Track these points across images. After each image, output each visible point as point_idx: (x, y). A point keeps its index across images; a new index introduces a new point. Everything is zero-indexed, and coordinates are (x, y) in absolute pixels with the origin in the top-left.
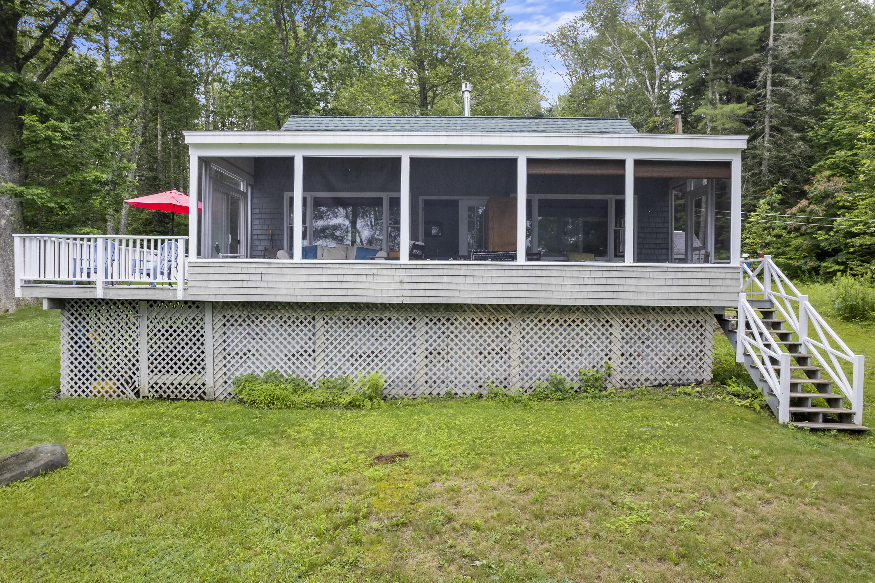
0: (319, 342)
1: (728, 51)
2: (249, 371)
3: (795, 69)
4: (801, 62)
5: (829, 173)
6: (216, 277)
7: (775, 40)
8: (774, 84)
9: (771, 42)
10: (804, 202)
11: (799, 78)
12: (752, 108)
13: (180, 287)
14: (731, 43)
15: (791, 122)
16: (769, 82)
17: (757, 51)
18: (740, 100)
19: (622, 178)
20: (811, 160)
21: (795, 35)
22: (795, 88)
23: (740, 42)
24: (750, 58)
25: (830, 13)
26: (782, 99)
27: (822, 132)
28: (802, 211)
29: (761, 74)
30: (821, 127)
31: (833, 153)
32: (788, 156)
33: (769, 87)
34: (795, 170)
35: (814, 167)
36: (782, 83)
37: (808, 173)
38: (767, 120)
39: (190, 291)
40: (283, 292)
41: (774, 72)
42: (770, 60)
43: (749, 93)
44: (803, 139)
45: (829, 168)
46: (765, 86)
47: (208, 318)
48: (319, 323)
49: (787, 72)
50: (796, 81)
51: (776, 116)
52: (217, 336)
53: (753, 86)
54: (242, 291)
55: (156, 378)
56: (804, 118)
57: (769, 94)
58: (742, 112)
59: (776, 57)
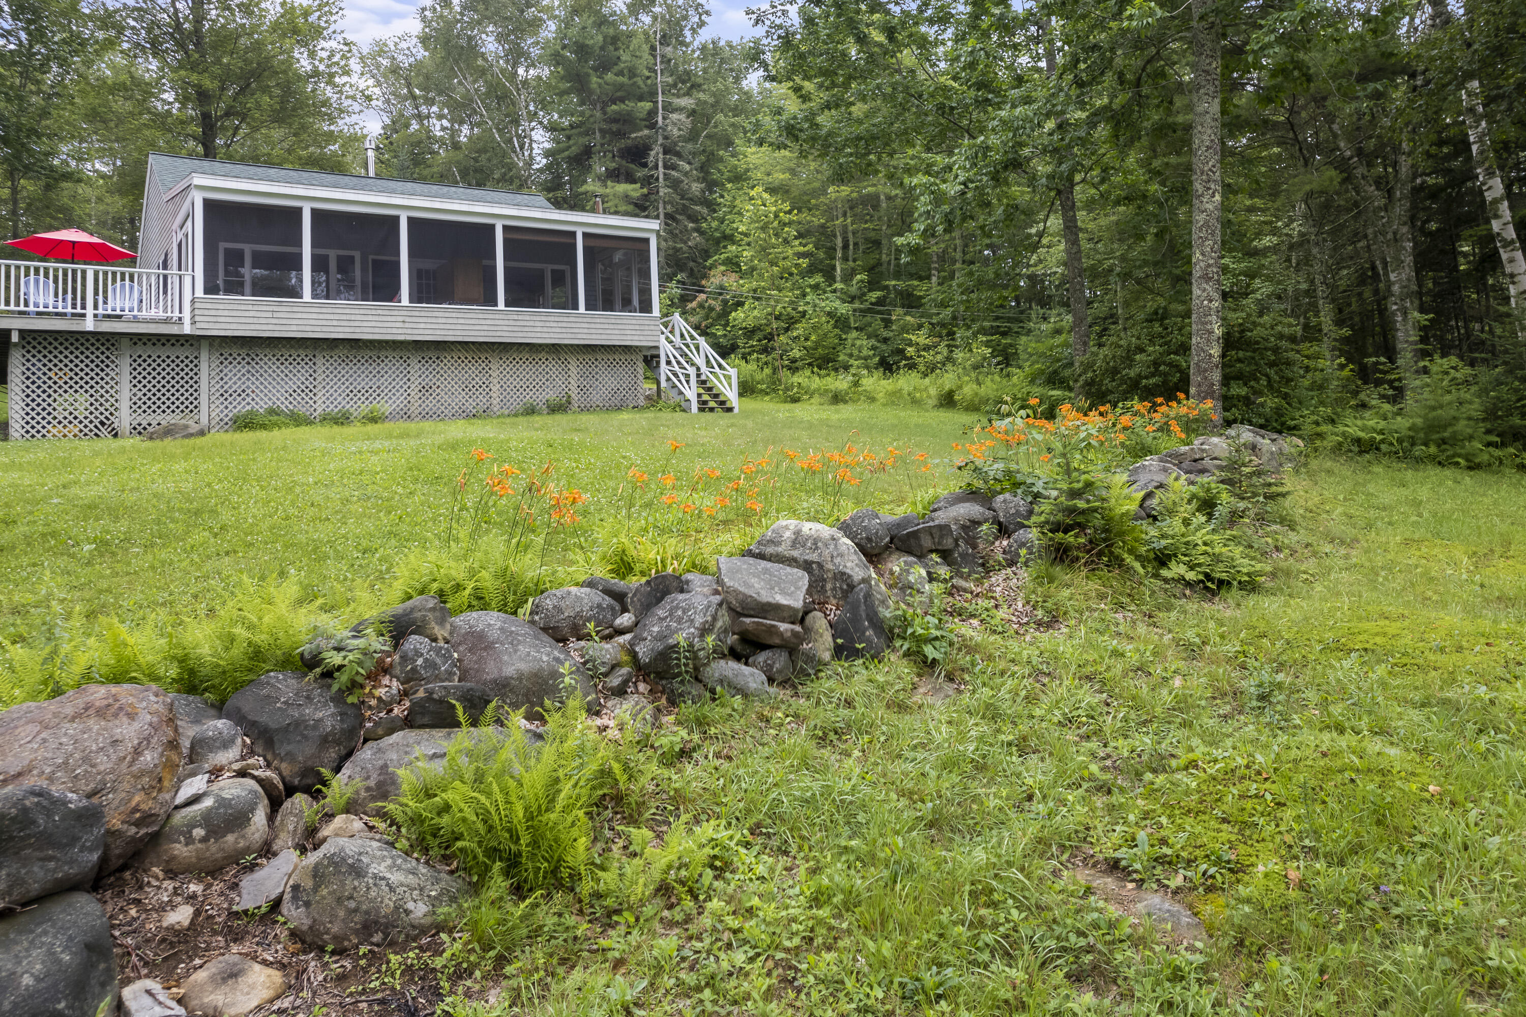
0: (320, 379)
1: (615, 121)
2: (248, 408)
3: (685, 153)
4: (690, 146)
5: (723, 268)
6: (226, 313)
7: (664, 118)
8: (666, 167)
9: (660, 119)
10: (702, 297)
11: (689, 163)
12: (645, 190)
13: (187, 320)
14: (618, 113)
15: (684, 210)
16: (660, 164)
17: (647, 127)
18: (630, 179)
19: (574, 246)
20: (707, 255)
21: (683, 117)
22: (686, 174)
23: (629, 114)
24: (640, 134)
25: (714, 95)
26: (675, 184)
27: (715, 224)
28: (701, 306)
29: (653, 153)
30: (713, 219)
31: (725, 247)
32: (685, 248)
33: (661, 170)
34: (692, 264)
35: (710, 261)
36: (674, 167)
37: (705, 267)
38: (661, 206)
39: (198, 325)
40: (294, 328)
41: (665, 153)
42: (660, 140)
43: (640, 173)
44: (698, 230)
45: (723, 264)
46: (656, 167)
47: (204, 356)
48: (320, 361)
49: (679, 155)
50: (687, 167)
51: (670, 202)
52: (213, 373)
53: (645, 165)
54: (253, 327)
55: (139, 419)
56: (698, 208)
57: (661, 177)
58: (636, 195)
59: (666, 138)
